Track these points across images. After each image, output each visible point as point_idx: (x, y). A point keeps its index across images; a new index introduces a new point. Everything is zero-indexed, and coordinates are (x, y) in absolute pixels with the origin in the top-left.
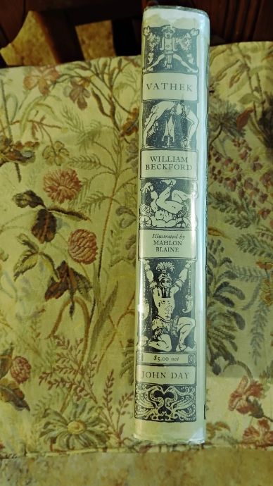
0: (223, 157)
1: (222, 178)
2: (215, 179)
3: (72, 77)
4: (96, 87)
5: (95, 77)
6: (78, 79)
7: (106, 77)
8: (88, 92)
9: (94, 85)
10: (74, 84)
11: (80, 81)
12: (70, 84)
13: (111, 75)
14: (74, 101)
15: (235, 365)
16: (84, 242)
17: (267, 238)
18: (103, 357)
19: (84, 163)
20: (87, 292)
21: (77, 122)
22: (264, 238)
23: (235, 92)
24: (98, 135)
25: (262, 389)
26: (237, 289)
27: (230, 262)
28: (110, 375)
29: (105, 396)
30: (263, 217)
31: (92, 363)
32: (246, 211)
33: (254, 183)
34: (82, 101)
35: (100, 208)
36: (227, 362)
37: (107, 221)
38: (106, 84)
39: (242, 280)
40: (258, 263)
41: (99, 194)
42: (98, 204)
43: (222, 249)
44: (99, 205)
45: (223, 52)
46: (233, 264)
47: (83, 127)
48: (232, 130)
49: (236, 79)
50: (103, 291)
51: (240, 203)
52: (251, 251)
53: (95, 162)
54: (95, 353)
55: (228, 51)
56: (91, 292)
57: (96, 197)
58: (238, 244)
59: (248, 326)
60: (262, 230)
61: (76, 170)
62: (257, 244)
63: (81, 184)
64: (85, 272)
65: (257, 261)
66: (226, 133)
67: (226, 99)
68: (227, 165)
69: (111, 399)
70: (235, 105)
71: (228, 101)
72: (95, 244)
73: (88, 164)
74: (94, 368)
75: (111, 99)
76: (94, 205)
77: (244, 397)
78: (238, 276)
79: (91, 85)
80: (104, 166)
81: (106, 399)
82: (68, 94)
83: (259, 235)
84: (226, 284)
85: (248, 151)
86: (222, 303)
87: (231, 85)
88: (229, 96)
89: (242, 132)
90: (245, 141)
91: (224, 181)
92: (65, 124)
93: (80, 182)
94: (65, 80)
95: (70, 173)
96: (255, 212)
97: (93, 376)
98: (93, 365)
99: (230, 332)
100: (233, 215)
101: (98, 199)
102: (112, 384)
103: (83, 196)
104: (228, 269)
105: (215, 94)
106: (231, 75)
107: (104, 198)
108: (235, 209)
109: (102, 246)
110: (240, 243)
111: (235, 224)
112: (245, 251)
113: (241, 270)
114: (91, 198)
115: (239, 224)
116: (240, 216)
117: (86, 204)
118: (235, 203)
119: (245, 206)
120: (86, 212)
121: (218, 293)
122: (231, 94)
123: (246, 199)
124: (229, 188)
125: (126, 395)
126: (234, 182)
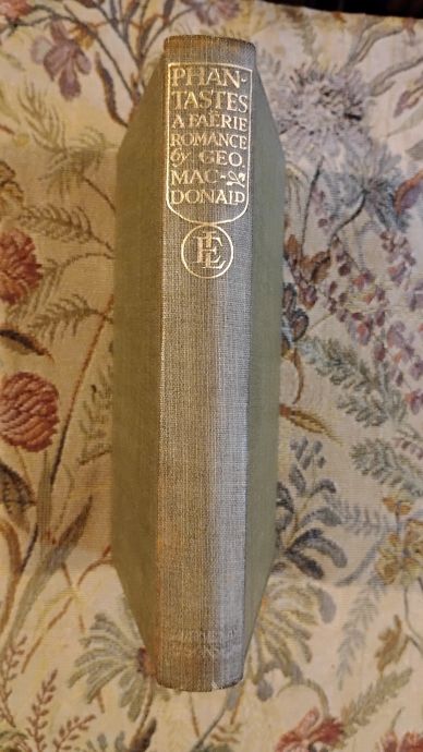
0: (357, 267)
1: (346, 311)
2: (332, 310)
3: (56, 17)
4: (108, 53)
5: (109, 27)
6: (68, 25)
7: (133, 33)
8: (87, 60)
9: (102, 46)
10: (58, 34)
11: (71, 31)
12: (48, 34)
13: (145, 30)
14: (52, 75)
15: (302, 687)
16: (30, 402)
17: (413, 451)
18: (38, 644)
19: (53, 225)
20: (23, 511)
21: (52, 126)
22: (407, 453)
23: (404, 128)
24: (94, 164)
25: (342, 732)
26: (334, 547)
27: (333, 490)
28: (47, 679)
29: (34, 717)
30: (412, 407)
31: (14, 653)
32: (380, 391)
33: (406, 335)
34: (71, 79)
35: (75, 332)
36: (288, 680)
37: (86, 363)
38: (130, 48)
39: (347, 530)
40: (385, 500)
41: (77, 302)
42: (71, 324)
43: (322, 462)
44: (75, 326)
45: (395, 32)
46: (336, 496)
47: (63, 140)
48: (383, 210)
49: (411, 100)
50: (56, 512)
51: (373, 371)
52: (377, 474)
53: (79, 226)
54: (22, 633)
55: (405, 32)
56: (31, 513)
57: (69, 307)
58: (353, 456)
59: (341, 617)
60: (406, 434)
61: (33, 236)
62: (391, 461)
63: (39, 271)
64: (24, 467)
65: (385, 495)
66: (371, 216)
67: (382, 140)
68: (361, 285)
69: (45, 724)
70: (399, 157)
71: (385, 147)
72: (54, 410)
73: (64, 228)
74: (17, 662)
75: (135, 85)
76: (62, 323)
77: (306, 742)
78: (343, 520)
79: (96, 44)
80: (99, 241)
81: (35, 724)
82: (41, 56)
83: (397, 445)
84: (316, 533)
85: (407, 265)
86: (301, 568)
87: (398, 112)
88: (389, 135)
89: (404, 218)
90: (405, 241)
91: (349, 318)
92: (24, 124)
93: (39, 266)
94: (39, 21)
95: (19, 240)
96: (398, 394)
97: (14, 676)
98: (16, 658)
99: (304, 626)
100: (356, 395)
101: (74, 313)
102: (50, 699)
103: (41, 299)
104: (325, 504)
105: (362, 123)
106: (404, 90)
107: (88, 312)
108: (362, 383)
109: (69, 417)
110: (359, 453)
111: (356, 414)
112: (365, 473)
113: (351, 510)
114: (58, 306)
115: (364, 416)
116: (369, 399)
117: (45, 318)
118: (364, 371)
119: (382, 379)
120: (43, 336)
121: (296, 549)
122: (396, 132)
123: (386, 366)
124: (358, 336)
125: (76, 720)
126: (369, 325)
